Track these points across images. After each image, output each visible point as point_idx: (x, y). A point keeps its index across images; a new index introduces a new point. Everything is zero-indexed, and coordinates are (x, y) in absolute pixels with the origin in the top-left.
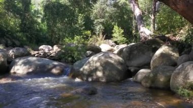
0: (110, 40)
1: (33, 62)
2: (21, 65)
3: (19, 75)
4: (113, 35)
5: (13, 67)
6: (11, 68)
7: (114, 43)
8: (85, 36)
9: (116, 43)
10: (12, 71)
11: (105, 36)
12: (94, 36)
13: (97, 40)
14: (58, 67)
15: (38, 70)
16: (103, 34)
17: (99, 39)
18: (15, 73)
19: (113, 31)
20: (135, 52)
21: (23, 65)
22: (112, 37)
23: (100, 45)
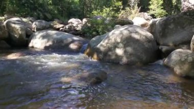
0: (146, 13)
1: (51, 36)
2: (39, 38)
3: (37, 50)
4: (151, 7)
5: (32, 41)
6: (30, 41)
7: (150, 17)
8: (115, 8)
9: (153, 16)
10: (30, 45)
11: (140, 8)
12: (128, 9)
13: (131, 13)
14: (76, 43)
15: (55, 45)
16: (139, 6)
17: (133, 12)
18: (33, 47)
19: (151, 2)
20: (172, 26)
21: (41, 39)
22: (149, 9)
23: (133, 18)
